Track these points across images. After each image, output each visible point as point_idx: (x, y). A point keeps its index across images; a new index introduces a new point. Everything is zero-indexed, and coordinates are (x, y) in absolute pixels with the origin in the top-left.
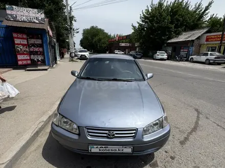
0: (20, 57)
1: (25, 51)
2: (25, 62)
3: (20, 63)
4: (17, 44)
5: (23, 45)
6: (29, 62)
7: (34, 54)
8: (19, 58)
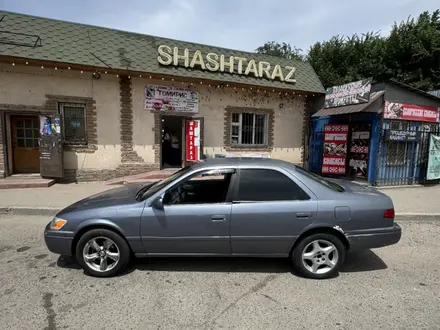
0: (327, 161)
1: (338, 152)
2: (333, 170)
3: (325, 169)
4: (329, 141)
5: (338, 143)
6: (342, 170)
7: (355, 159)
8: (325, 163)
